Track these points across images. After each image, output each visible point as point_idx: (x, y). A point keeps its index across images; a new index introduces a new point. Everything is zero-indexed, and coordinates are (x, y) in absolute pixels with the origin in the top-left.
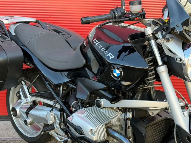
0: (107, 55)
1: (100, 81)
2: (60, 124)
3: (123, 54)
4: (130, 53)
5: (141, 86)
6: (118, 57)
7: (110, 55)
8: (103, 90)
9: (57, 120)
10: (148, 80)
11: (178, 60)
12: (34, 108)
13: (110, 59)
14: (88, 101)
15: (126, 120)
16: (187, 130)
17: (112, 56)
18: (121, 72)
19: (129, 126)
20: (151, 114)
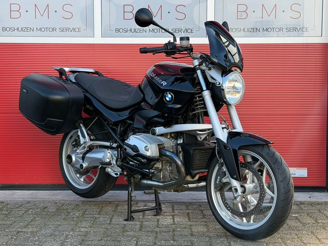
0: (161, 83)
3: (176, 83)
4: (181, 82)
8: (157, 116)
9: (114, 157)
11: (217, 84)
13: (164, 85)
15: (177, 145)
16: (225, 141)
17: (165, 83)
18: (172, 96)
19: (180, 151)
20: (199, 139)
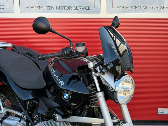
0: (60, 82)
1: (55, 101)
5: (86, 106)
6: (68, 84)
7: (62, 82)
8: (57, 108)
10: (92, 101)
12: (7, 117)
13: (62, 85)
14: (46, 115)
17: (63, 83)
18: (69, 95)
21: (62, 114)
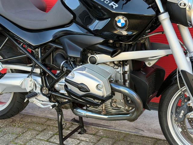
0: (110, 5)
2: (41, 90)
7: (113, 4)
8: (101, 44)
11: (182, 5)
12: (2, 76)
13: (114, 8)
15: (124, 73)
17: (115, 5)
19: (126, 80)
21: (111, 50)
